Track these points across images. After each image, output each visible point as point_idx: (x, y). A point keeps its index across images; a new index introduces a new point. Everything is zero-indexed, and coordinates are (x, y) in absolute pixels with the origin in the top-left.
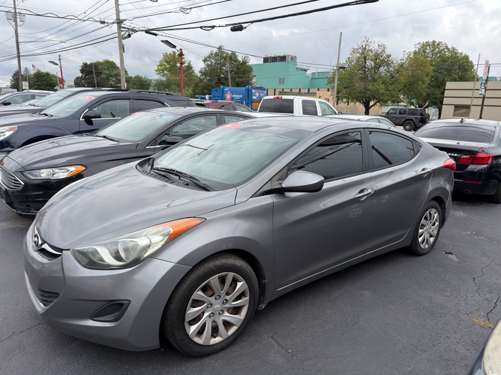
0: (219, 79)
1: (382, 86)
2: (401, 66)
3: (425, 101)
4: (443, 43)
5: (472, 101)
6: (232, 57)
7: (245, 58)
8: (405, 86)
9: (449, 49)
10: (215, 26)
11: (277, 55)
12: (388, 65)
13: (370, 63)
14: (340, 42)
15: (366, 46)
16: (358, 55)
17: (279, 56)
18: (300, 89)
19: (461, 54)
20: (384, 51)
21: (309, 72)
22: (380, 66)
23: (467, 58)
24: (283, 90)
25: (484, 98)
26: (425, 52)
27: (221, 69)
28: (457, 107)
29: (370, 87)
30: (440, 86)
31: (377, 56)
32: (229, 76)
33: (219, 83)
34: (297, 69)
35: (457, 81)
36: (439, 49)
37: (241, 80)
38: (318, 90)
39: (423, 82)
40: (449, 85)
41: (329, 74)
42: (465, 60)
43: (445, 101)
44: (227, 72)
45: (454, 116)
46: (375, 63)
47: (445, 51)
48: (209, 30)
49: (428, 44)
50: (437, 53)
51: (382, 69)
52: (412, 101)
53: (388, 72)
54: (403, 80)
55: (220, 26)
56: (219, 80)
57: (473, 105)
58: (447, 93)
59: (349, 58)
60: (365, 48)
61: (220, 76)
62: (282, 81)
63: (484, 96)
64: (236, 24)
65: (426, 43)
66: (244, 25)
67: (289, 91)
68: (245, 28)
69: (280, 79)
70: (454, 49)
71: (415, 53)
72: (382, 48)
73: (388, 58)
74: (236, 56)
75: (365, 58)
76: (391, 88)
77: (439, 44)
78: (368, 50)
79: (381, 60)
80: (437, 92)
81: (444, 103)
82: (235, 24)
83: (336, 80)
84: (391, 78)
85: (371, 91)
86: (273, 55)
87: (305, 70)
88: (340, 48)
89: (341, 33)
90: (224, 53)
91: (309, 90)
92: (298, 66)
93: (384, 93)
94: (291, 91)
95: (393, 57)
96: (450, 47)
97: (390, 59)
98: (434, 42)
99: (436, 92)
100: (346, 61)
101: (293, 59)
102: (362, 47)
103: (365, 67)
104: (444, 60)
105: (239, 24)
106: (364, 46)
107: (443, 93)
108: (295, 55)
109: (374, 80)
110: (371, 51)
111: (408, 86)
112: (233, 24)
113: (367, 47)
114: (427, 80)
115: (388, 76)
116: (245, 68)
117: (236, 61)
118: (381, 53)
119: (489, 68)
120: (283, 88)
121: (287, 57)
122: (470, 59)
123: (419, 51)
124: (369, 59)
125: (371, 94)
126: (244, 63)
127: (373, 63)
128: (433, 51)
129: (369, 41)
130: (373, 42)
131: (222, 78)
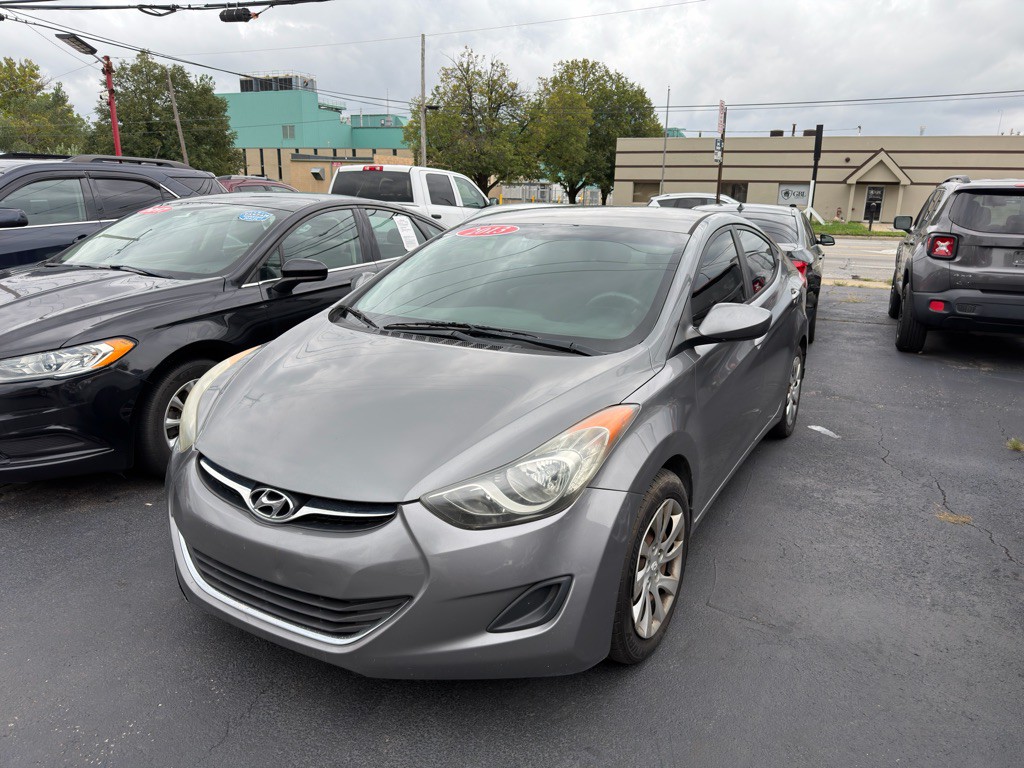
0: (150, 127)
1: (509, 145)
2: (538, 106)
3: (581, 174)
4: (601, 64)
5: (663, 172)
6: (178, 77)
7: (202, 79)
8: (548, 147)
9: (610, 77)
10: (178, 7)
11: (271, 76)
12: (514, 103)
13: (479, 100)
14: (423, 55)
15: (469, 65)
16: (455, 82)
17: (275, 78)
18: (335, 151)
19: (632, 86)
20: (504, 75)
21: (345, 115)
22: (499, 106)
23: (641, 93)
24: (297, 150)
25: (721, 166)
26: (571, 81)
27: (150, 102)
28: (639, 185)
29: (487, 148)
30: (604, 145)
31: (492, 85)
32: (177, 120)
33: (150, 135)
34: (319, 107)
35: (629, 136)
36: (594, 74)
37: (205, 128)
38: (374, 152)
39: (579, 139)
40: (623, 144)
41: (386, 118)
42: (639, 98)
43: (619, 173)
44: (169, 109)
45: (634, 201)
46: (489, 99)
47: (605, 81)
48: (160, 15)
49: (575, 65)
50: (590, 84)
51: (503, 111)
52: (560, 174)
53: (514, 118)
54: (542, 133)
55: (190, 8)
56: (149, 129)
57: (665, 181)
58: (619, 160)
59: (438, 87)
60: (467, 70)
61: (150, 119)
62: (288, 131)
63: (721, 164)
64: (234, 5)
65: (572, 62)
66: (253, 10)
67: (312, 153)
68: (257, 15)
69: (284, 128)
70: (619, 77)
71: (555, 82)
72: (499, 69)
73: (513, 90)
74: (184, 76)
75: (469, 88)
76: (523, 149)
77: (593, 66)
78: (473, 73)
79: (500, 94)
80: (601, 158)
81: (616, 178)
82: (230, 5)
83: (423, 133)
84: (522, 130)
85: (490, 156)
86: (262, 76)
87: (338, 110)
88: (423, 66)
89: (423, 36)
90: (156, 66)
91: (354, 151)
92: (321, 101)
93: (512, 160)
94: (316, 153)
95: (521, 88)
96: (612, 72)
97: (517, 92)
98: (585, 62)
99: (598, 157)
100: (433, 94)
101: (308, 85)
102: (462, 66)
103: (472, 108)
104: (606, 96)
105: (239, 5)
106: (465, 66)
107: (611, 159)
108: (312, 77)
109: (492, 135)
110: (480, 76)
111: (552, 146)
112: (224, 6)
113: (471, 66)
114: (585, 133)
115: (515, 127)
116: (211, 102)
117: (187, 85)
118: (499, 79)
119: (725, 114)
120: (297, 147)
121: (294, 80)
122: (647, 95)
123: (561, 78)
124: (476, 92)
125: (492, 161)
126: (206, 91)
127: (485, 100)
128: (584, 79)
129: (474, 55)
130: (480, 58)
131: (157, 124)
